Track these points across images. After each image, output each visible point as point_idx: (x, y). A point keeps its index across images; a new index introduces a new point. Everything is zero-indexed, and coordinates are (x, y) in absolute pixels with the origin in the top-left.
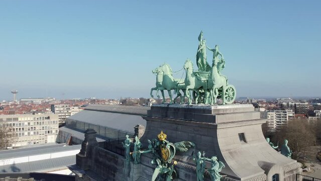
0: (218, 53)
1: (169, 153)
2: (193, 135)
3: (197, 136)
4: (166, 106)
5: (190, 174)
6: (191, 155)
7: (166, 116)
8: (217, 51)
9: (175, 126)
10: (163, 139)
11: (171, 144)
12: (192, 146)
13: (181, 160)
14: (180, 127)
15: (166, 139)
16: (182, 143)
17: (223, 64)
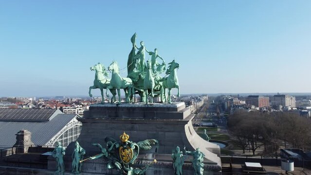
0: (157, 56)
1: (132, 154)
2: (155, 132)
3: (160, 133)
4: (115, 106)
5: (161, 169)
6: (154, 152)
7: (117, 116)
8: (156, 54)
9: (130, 126)
10: (126, 140)
11: (135, 144)
12: (156, 143)
13: (145, 158)
14: (136, 126)
15: (128, 140)
16: (147, 142)
17: (164, 67)
